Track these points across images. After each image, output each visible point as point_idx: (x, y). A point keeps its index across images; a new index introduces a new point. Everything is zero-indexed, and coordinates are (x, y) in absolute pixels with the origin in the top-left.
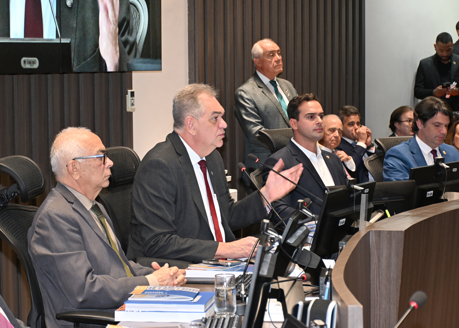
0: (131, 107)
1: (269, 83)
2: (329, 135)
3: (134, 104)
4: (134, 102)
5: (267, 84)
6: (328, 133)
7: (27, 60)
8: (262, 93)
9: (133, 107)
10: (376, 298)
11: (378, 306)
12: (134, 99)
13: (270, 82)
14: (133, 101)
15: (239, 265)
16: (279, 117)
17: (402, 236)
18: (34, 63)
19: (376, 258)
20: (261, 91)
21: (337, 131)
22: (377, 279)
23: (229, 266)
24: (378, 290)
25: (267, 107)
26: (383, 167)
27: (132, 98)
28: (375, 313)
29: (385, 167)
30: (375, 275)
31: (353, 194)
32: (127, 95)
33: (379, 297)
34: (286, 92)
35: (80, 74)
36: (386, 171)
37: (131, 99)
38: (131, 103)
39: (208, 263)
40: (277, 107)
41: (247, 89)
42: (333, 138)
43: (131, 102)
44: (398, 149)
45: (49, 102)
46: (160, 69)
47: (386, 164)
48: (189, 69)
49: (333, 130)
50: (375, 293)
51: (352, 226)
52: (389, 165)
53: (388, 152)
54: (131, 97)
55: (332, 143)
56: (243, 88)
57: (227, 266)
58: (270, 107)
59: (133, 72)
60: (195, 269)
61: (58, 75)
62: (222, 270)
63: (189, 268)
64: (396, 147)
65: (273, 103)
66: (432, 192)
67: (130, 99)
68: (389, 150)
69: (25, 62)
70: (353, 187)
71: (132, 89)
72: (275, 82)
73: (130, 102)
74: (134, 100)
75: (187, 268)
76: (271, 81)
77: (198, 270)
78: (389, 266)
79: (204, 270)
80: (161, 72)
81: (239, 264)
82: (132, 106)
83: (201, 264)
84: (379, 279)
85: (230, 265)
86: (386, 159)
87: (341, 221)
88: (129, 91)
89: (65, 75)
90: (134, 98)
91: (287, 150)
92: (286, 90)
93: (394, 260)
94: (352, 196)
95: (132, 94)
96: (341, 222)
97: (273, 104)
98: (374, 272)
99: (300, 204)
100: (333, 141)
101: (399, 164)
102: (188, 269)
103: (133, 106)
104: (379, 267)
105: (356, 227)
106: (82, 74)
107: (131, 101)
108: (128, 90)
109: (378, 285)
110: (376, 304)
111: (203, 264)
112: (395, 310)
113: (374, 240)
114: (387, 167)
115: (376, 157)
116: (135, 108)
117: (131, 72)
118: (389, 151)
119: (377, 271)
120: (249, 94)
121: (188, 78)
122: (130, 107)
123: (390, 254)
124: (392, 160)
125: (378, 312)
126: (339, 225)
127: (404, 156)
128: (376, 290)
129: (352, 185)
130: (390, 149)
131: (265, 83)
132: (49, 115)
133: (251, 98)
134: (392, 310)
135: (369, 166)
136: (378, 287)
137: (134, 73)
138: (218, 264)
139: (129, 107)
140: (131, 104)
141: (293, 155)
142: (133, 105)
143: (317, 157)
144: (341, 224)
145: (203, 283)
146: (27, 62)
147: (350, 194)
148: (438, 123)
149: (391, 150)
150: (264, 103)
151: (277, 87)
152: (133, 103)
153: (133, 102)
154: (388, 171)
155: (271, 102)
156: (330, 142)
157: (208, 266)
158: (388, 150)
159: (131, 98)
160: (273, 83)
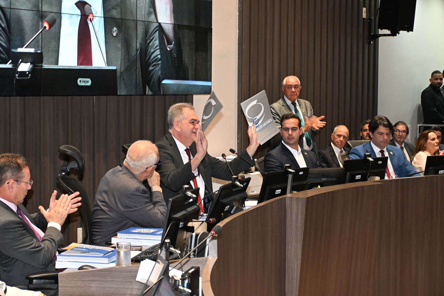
1: (291, 104)
2: (337, 139)
6: (336, 137)
7: (82, 80)
8: (284, 109)
10: (289, 239)
11: (290, 244)
17: (305, 201)
18: (87, 82)
19: (290, 214)
21: (342, 137)
22: (290, 227)
24: (290, 234)
28: (288, 248)
30: (288, 225)
33: (291, 238)
41: (274, 107)
42: (339, 141)
44: (357, 149)
47: (350, 158)
49: (339, 136)
50: (288, 236)
53: (351, 151)
55: (338, 144)
56: (272, 106)
64: (356, 147)
66: (360, 176)
69: (80, 81)
72: (296, 103)
76: (292, 102)
78: (297, 219)
84: (291, 227)
86: (350, 155)
92: (303, 108)
93: (300, 216)
98: (288, 223)
100: (338, 143)
104: (291, 220)
109: (290, 231)
110: (289, 242)
112: (301, 247)
113: (289, 203)
119: (290, 222)
120: (276, 110)
123: (298, 212)
124: (353, 155)
125: (290, 248)
126: (276, 194)
128: (289, 234)
131: (288, 104)
133: (277, 112)
134: (298, 247)
136: (290, 232)
141: (282, 151)
143: (298, 153)
146: (83, 81)
148: (381, 133)
149: (353, 149)
156: (337, 143)
160: (294, 104)
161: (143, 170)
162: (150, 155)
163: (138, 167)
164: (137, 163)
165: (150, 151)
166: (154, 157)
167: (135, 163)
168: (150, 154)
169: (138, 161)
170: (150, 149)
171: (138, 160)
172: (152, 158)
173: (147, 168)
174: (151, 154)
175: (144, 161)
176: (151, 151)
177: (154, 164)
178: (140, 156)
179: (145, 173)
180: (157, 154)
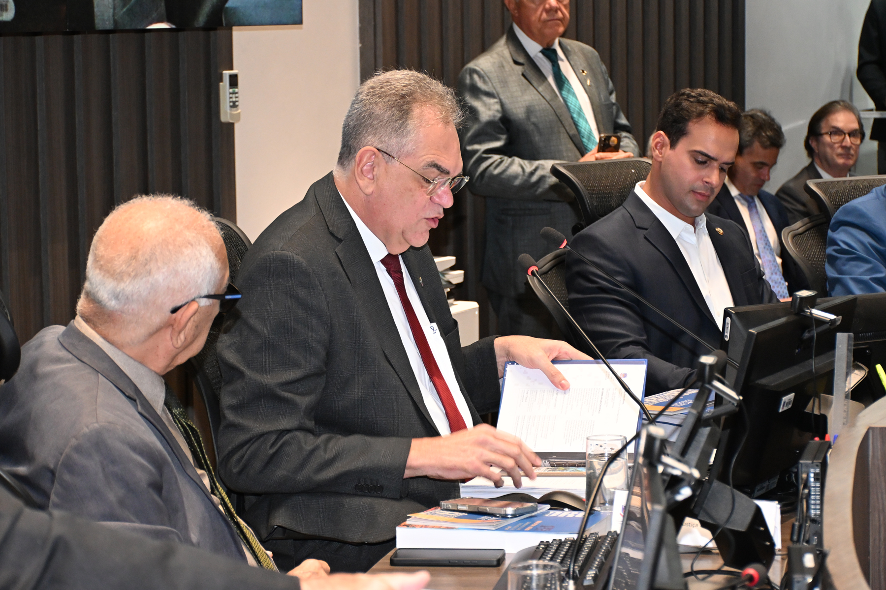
0: (231, 110)
1: (540, 55)
3: (237, 103)
4: (237, 99)
5: (536, 56)
8: (523, 78)
9: (235, 112)
12: (237, 93)
13: (542, 52)
14: (236, 97)
15: (534, 514)
16: (559, 132)
18: (3, 8)
20: (520, 73)
23: (509, 516)
25: (532, 112)
26: (825, 249)
27: (234, 91)
29: (830, 250)
31: (809, 332)
32: (221, 84)
34: (584, 74)
35: (111, 35)
36: (832, 260)
37: (230, 93)
38: (230, 102)
39: (456, 509)
40: (554, 110)
41: (485, 69)
43: (231, 100)
44: (860, 207)
45: (38, 102)
46: (300, 22)
47: (834, 242)
48: (362, 20)
50: (880, 583)
51: (808, 409)
52: (839, 245)
53: (838, 215)
54: (230, 88)
56: (476, 65)
57: (505, 517)
58: (539, 110)
59: (234, 28)
60: (426, 527)
61: (59, 39)
62: (494, 529)
63: (408, 522)
64: (857, 202)
65: (546, 101)
67: (228, 94)
68: (840, 209)
70: (811, 313)
71: (232, 69)
72: (555, 51)
73: (228, 100)
74: (237, 95)
75: (403, 524)
76: (544, 49)
77: (433, 527)
79: (447, 528)
80: (301, 28)
81: (533, 512)
82: (233, 109)
83: (438, 511)
85: (511, 515)
86: (833, 231)
87: (785, 399)
88: (227, 73)
89: (75, 37)
90: (236, 90)
91: (623, 216)
92: (583, 72)
94: (807, 335)
95: (234, 81)
96: (784, 403)
97: (547, 103)
99: (707, 369)
101: (862, 243)
102: (408, 526)
103: (235, 109)
105: (816, 412)
106: (117, 35)
107: (231, 98)
108: (224, 72)
111: (442, 510)
113: (879, 453)
114: (835, 250)
115: (808, 225)
116: (239, 113)
117: (231, 30)
118: (840, 212)
120: (490, 80)
121: (358, 41)
122: (228, 111)
124: (846, 232)
126: (781, 411)
127: (876, 224)
128: (882, 577)
129: (808, 309)
130: (841, 207)
131: (532, 54)
132: (39, 133)
133: (494, 92)
135: (794, 246)
137: (236, 30)
138: (480, 510)
139: (226, 112)
140: (231, 104)
141: (639, 228)
142: (234, 105)
143: (695, 232)
144: (785, 408)
145: (450, 564)
147: (803, 332)
149: (844, 209)
150: (525, 101)
151: (560, 63)
152: (234, 102)
153: (234, 99)
154: (836, 258)
155: (542, 98)
157: (456, 518)
158: (838, 211)
159: (231, 90)
160: (549, 53)
161: (157, 319)
162: (187, 251)
163: (134, 306)
164: (128, 287)
165: (188, 233)
166: (202, 260)
167: (122, 285)
168: (186, 247)
169: (136, 276)
170: (187, 228)
171: (133, 274)
172: (195, 263)
173: (175, 310)
174: (192, 245)
175: (160, 277)
176: (190, 235)
177: (205, 292)
178: (141, 258)
179: (167, 334)
180: (218, 252)
